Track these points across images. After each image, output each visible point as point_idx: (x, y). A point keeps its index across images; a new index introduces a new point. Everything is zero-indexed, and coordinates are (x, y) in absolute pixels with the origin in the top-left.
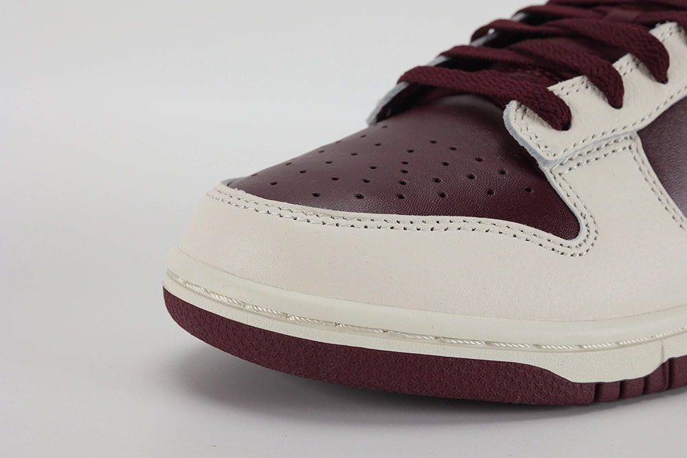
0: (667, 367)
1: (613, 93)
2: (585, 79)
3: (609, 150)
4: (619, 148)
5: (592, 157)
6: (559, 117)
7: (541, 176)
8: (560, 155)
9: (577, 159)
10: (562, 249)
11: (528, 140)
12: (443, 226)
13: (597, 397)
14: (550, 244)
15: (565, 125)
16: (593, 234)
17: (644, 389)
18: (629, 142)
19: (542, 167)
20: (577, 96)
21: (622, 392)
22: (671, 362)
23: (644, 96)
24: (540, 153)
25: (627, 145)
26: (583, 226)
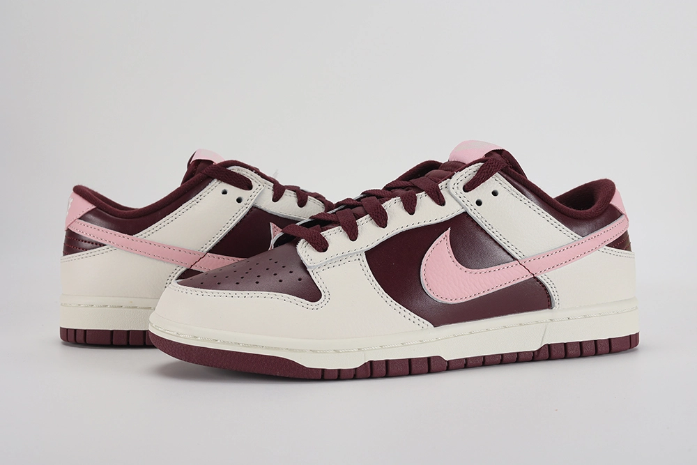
0: (369, 365)
1: (353, 235)
2: (341, 228)
3: (347, 260)
4: (352, 259)
5: (337, 264)
6: (322, 246)
7: (308, 273)
8: (318, 263)
9: (327, 265)
10: (308, 306)
13: (323, 376)
14: (302, 304)
15: (324, 250)
16: (327, 299)
17: (355, 375)
18: (359, 257)
19: (308, 270)
20: (334, 236)
21: (339, 375)
22: (371, 362)
23: (371, 234)
24: (307, 263)
25: (357, 258)
26: (323, 296)
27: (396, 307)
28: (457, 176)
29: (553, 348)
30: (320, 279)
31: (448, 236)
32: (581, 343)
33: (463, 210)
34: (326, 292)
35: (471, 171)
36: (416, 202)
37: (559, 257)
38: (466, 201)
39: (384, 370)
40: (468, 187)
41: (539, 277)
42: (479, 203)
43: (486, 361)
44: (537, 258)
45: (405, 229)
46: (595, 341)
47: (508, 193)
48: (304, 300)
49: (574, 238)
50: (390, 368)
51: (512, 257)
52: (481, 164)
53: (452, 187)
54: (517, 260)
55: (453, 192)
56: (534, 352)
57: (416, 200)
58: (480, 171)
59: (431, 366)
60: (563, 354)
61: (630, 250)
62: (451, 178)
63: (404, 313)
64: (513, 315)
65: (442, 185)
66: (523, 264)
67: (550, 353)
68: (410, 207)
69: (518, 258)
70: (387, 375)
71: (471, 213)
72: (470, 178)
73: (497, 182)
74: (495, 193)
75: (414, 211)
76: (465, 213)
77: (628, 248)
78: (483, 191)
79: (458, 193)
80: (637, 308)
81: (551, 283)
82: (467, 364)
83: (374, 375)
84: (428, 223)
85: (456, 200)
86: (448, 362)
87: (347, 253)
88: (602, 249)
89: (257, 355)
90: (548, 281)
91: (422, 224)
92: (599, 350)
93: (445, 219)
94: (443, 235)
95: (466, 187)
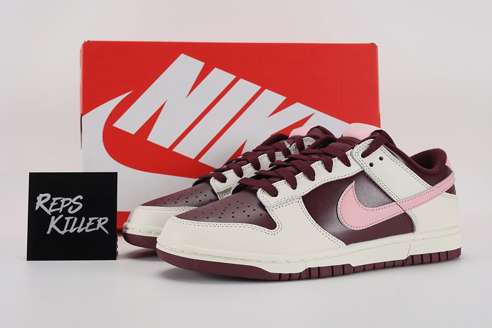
0: (308, 270)
1: (294, 185)
2: (285, 181)
3: (291, 202)
4: (294, 201)
5: (284, 205)
6: (274, 193)
7: (266, 211)
8: (273, 204)
9: (278, 206)
10: (269, 233)
11: (262, 200)
12: (230, 225)
13: (280, 278)
14: (265, 231)
15: (276, 195)
16: (280, 228)
17: (300, 278)
18: (298, 200)
19: (266, 208)
20: (281, 186)
21: (290, 278)
22: (310, 269)
23: (305, 185)
24: (265, 204)
25: (297, 201)
26: (277, 226)
27: (323, 232)
28: (357, 147)
29: (415, 258)
30: (275, 214)
31: (354, 186)
32: (431, 254)
33: (362, 170)
34: (279, 223)
35: (366, 145)
36: (332, 164)
37: (419, 199)
38: (363, 164)
39: (317, 273)
40: (365, 155)
41: (407, 212)
42: (371, 165)
43: (376, 266)
44: (407, 200)
45: (326, 181)
46: (439, 253)
47: (389, 158)
48: (265, 229)
49: (427, 187)
50: (321, 272)
51: (392, 200)
52: (372, 140)
53: (354, 154)
54: (395, 201)
55: (355, 157)
56: (403, 260)
57: (332, 163)
58: (371, 144)
59: (344, 270)
60: (421, 261)
62: (353, 149)
63: (328, 237)
64: (391, 237)
65: (348, 153)
66: (398, 204)
67: (413, 261)
68: (329, 168)
69: (396, 200)
70: (319, 276)
71: (367, 171)
72: (365, 148)
73: (382, 151)
74: (381, 159)
75: (331, 169)
76: (363, 172)
77: (455, 194)
78: (374, 157)
79: (359, 158)
80: (459, 232)
81: (414, 216)
82: (364, 269)
83: (312, 276)
84: (340, 178)
85: (357, 162)
86: (354, 267)
87: (291, 198)
88: (443, 194)
89: (238, 265)
90: (413, 215)
91: (337, 179)
92: (441, 258)
93: (351, 175)
94: (350, 186)
95: (363, 155)
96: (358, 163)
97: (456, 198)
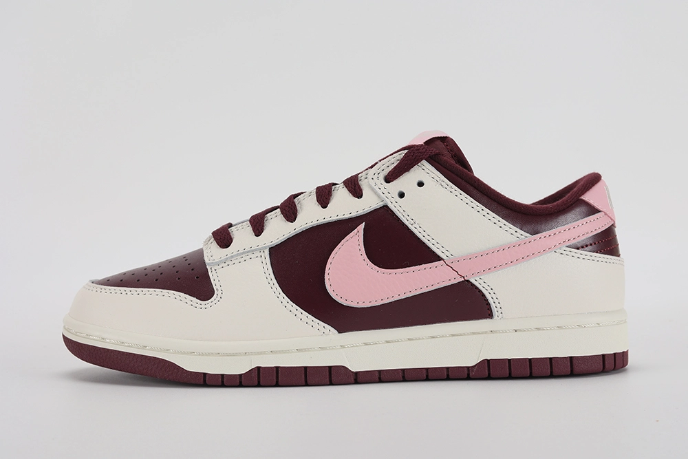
0: (256, 371)
1: (258, 230)
3: (248, 257)
4: (254, 256)
5: (237, 261)
6: (225, 241)
8: (217, 260)
9: (228, 262)
10: (196, 305)
13: (205, 381)
14: (192, 303)
15: (227, 246)
16: (219, 298)
17: (241, 382)
18: (262, 254)
19: (207, 266)
20: (241, 231)
21: (223, 381)
22: (259, 368)
23: (277, 229)
24: (207, 260)
25: (259, 254)
26: (215, 294)
27: (292, 308)
28: (379, 165)
29: (493, 364)
30: (217, 276)
31: (362, 231)
32: (530, 360)
33: (383, 204)
34: (220, 290)
35: (395, 159)
36: (331, 195)
38: (386, 193)
39: (275, 378)
40: (389, 179)
41: (472, 280)
42: (402, 195)
44: (467, 258)
45: (315, 223)
46: (550, 359)
47: (436, 184)
48: (195, 299)
49: (519, 236)
50: (281, 376)
51: (437, 256)
52: (406, 151)
53: (371, 177)
54: (443, 260)
55: (372, 182)
56: (469, 368)
57: (331, 192)
58: (403, 160)
59: (333, 377)
60: (507, 372)
61: (619, 256)
62: (371, 168)
63: (300, 316)
64: (442, 324)
65: (362, 175)
66: (450, 264)
67: (491, 371)
68: (323, 200)
69: (445, 258)
70: (277, 384)
71: (392, 207)
72: (392, 167)
73: (425, 171)
74: (421, 184)
75: (328, 204)
76: (385, 207)
78: (407, 181)
79: (379, 184)
81: (489, 288)
82: (381, 377)
84: (341, 217)
85: (375, 191)
86: (356, 373)
87: (249, 250)
90: (485, 285)
91: (335, 218)
93: (362, 212)
94: (356, 230)
96: (376, 193)
97: (621, 262)
